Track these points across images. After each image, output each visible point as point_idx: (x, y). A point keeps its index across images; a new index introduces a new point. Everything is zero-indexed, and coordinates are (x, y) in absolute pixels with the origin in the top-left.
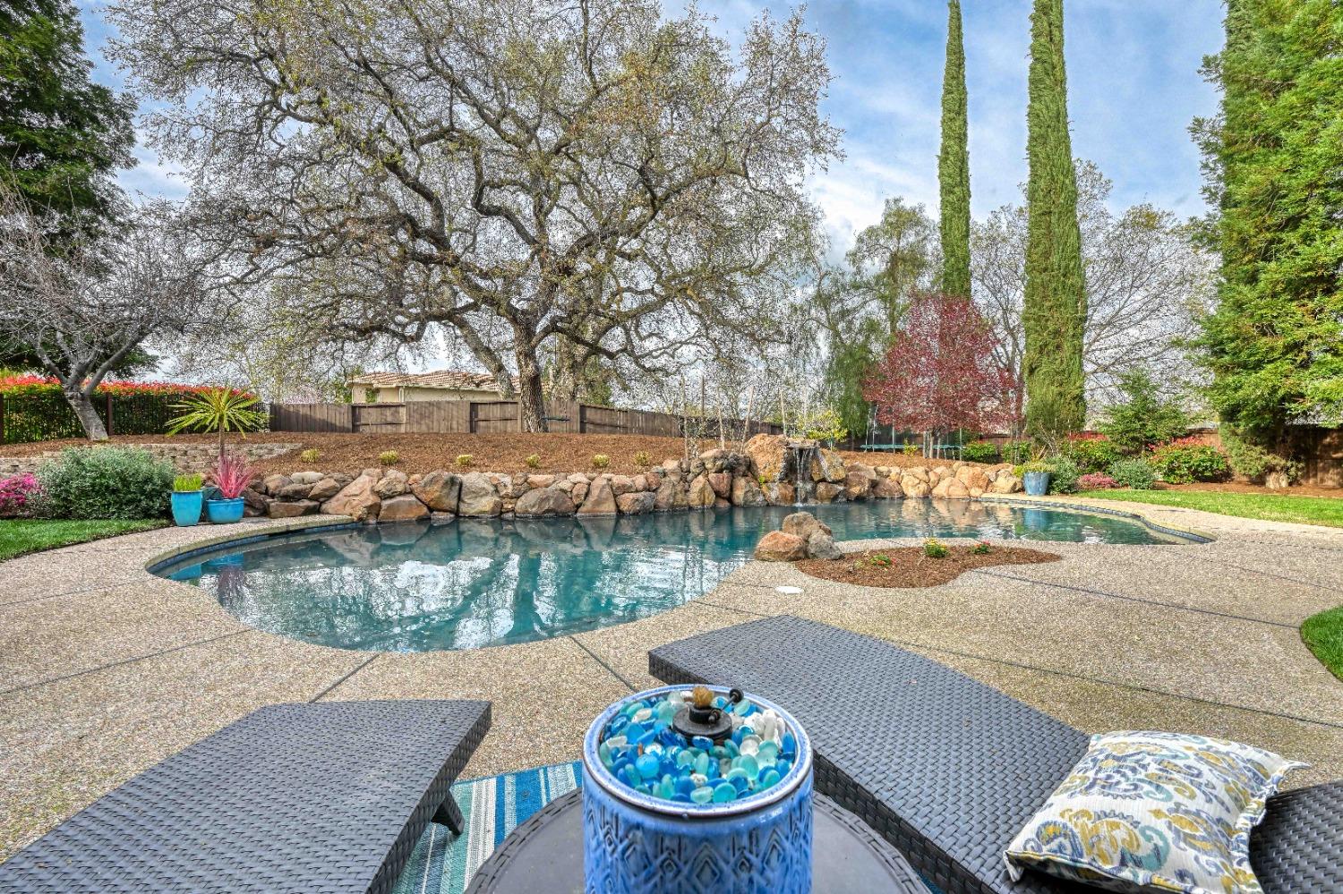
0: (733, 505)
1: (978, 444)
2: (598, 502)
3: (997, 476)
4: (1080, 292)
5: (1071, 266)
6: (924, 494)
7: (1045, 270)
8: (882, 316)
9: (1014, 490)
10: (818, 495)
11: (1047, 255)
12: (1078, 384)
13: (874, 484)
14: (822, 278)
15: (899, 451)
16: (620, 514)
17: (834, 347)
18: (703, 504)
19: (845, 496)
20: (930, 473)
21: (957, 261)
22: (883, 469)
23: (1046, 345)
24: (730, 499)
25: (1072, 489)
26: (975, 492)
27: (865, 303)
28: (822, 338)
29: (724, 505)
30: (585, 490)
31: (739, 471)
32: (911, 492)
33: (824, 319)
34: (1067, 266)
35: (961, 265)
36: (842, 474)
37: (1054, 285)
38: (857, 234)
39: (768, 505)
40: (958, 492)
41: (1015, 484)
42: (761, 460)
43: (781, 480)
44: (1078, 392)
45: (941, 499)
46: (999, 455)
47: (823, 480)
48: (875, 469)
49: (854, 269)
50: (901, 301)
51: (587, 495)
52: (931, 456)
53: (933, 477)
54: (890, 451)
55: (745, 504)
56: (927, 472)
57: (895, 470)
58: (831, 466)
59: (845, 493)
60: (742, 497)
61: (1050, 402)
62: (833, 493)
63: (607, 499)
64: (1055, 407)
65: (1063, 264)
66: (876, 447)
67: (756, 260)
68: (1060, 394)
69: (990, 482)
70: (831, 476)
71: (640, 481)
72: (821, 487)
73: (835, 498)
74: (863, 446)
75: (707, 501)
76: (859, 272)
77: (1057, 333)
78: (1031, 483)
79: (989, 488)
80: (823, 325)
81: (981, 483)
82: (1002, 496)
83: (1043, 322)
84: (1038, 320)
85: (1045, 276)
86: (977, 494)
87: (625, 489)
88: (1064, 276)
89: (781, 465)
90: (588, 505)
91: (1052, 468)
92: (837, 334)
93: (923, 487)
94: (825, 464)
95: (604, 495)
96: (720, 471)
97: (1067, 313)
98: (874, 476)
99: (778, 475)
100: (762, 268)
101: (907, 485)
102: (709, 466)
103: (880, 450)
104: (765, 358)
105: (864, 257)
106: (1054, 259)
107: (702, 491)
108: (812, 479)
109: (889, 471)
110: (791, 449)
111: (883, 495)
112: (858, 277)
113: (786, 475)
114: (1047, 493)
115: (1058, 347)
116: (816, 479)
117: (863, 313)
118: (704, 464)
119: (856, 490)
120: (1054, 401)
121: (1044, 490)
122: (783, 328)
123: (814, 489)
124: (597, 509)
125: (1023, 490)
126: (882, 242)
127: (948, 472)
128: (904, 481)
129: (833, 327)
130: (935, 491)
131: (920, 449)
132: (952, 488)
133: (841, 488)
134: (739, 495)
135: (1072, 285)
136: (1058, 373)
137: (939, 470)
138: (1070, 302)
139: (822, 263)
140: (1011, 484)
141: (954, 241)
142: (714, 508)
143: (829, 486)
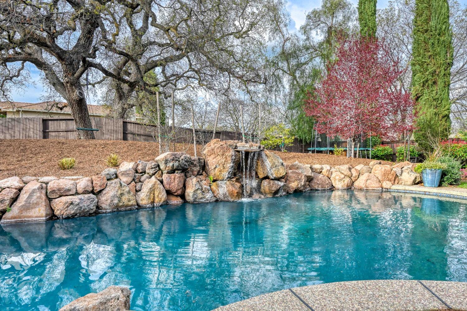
0: (185, 202)
1: (381, 148)
2: (27, 207)
3: (402, 172)
4: (448, 46)
5: (443, 29)
6: (348, 186)
7: (426, 31)
8: (322, 67)
9: (415, 183)
10: (262, 190)
11: (427, 21)
12: (447, 107)
13: (310, 179)
14: (285, 41)
15: (332, 152)
16: (52, 218)
17: (292, 85)
18: (153, 202)
19: (285, 190)
20: (353, 170)
21: (369, 30)
22: (317, 166)
23: (427, 81)
24: (183, 196)
25: (455, 182)
26: (387, 184)
27: (311, 59)
28: (286, 80)
29: (176, 201)
30: (12, 195)
31: (193, 171)
32: (338, 185)
33: (286, 69)
34: (441, 29)
35: (371, 32)
36: (282, 172)
37: (432, 41)
38: (307, 14)
39: (217, 201)
40: (373, 185)
41: (416, 178)
42: (212, 162)
43: (230, 178)
44: (446, 112)
45: (361, 190)
46: (395, 154)
47: (267, 178)
48: (311, 168)
49: (305, 38)
50: (334, 58)
51: (14, 200)
52: (352, 156)
53: (355, 174)
54: (326, 152)
55: (195, 200)
56: (350, 169)
57: (326, 167)
58: (274, 166)
59: (285, 188)
60: (191, 195)
61: (428, 119)
62: (274, 189)
63: (37, 204)
64: (432, 122)
65: (438, 27)
66: (317, 149)
67: (242, 28)
68: (436, 114)
69: (397, 176)
70: (273, 174)
71: (83, 183)
72: (265, 183)
73: (277, 192)
74: (309, 149)
75: (157, 200)
76: (308, 39)
77: (433, 73)
78: (428, 177)
79: (396, 181)
80: (286, 72)
81: (390, 177)
82: (407, 188)
83: (425, 66)
84: (421, 65)
85: (426, 35)
86: (388, 187)
87: (63, 193)
88: (439, 35)
89: (230, 165)
90: (15, 210)
91: (445, 166)
92: (295, 78)
93: (347, 180)
94: (268, 163)
95: (34, 199)
96: (172, 171)
97: (441, 60)
98: (310, 173)
99: (226, 174)
100: (246, 32)
101: (335, 179)
102: (162, 167)
103: (321, 152)
104: (249, 92)
105: (311, 29)
106: (432, 23)
107: (152, 190)
108: (257, 177)
109: (322, 168)
110: (238, 152)
111: (316, 187)
112: (307, 42)
113: (235, 175)
114: (440, 185)
115: (435, 83)
116: (261, 176)
117: (310, 65)
118: (159, 166)
119: (294, 185)
120: (431, 119)
121: (438, 183)
122: (261, 73)
123: (259, 186)
124: (25, 214)
125: (421, 182)
126: (322, 19)
127: (365, 168)
128: (333, 175)
129: (293, 74)
130: (356, 184)
131: (345, 151)
132: (369, 181)
133: (281, 184)
134: (190, 193)
135: (444, 41)
136: (435, 100)
137: (359, 167)
138: (443, 53)
139: (285, 33)
140: (413, 178)
141: (367, 17)
142: (165, 205)
143: (272, 182)
